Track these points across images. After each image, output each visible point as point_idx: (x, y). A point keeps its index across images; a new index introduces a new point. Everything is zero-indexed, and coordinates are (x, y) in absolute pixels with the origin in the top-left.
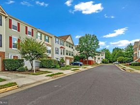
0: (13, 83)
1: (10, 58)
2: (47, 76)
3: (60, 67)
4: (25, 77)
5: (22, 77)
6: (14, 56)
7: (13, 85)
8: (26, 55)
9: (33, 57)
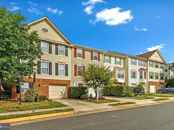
0: (71, 109)
1: (75, 86)
2: (110, 105)
3: (135, 96)
4: (85, 105)
5: (83, 104)
6: (79, 84)
7: (70, 110)
8: (89, 82)
9: (97, 83)
